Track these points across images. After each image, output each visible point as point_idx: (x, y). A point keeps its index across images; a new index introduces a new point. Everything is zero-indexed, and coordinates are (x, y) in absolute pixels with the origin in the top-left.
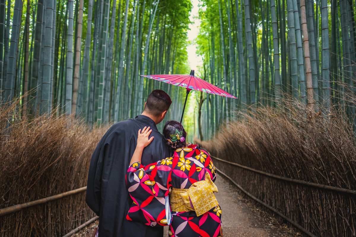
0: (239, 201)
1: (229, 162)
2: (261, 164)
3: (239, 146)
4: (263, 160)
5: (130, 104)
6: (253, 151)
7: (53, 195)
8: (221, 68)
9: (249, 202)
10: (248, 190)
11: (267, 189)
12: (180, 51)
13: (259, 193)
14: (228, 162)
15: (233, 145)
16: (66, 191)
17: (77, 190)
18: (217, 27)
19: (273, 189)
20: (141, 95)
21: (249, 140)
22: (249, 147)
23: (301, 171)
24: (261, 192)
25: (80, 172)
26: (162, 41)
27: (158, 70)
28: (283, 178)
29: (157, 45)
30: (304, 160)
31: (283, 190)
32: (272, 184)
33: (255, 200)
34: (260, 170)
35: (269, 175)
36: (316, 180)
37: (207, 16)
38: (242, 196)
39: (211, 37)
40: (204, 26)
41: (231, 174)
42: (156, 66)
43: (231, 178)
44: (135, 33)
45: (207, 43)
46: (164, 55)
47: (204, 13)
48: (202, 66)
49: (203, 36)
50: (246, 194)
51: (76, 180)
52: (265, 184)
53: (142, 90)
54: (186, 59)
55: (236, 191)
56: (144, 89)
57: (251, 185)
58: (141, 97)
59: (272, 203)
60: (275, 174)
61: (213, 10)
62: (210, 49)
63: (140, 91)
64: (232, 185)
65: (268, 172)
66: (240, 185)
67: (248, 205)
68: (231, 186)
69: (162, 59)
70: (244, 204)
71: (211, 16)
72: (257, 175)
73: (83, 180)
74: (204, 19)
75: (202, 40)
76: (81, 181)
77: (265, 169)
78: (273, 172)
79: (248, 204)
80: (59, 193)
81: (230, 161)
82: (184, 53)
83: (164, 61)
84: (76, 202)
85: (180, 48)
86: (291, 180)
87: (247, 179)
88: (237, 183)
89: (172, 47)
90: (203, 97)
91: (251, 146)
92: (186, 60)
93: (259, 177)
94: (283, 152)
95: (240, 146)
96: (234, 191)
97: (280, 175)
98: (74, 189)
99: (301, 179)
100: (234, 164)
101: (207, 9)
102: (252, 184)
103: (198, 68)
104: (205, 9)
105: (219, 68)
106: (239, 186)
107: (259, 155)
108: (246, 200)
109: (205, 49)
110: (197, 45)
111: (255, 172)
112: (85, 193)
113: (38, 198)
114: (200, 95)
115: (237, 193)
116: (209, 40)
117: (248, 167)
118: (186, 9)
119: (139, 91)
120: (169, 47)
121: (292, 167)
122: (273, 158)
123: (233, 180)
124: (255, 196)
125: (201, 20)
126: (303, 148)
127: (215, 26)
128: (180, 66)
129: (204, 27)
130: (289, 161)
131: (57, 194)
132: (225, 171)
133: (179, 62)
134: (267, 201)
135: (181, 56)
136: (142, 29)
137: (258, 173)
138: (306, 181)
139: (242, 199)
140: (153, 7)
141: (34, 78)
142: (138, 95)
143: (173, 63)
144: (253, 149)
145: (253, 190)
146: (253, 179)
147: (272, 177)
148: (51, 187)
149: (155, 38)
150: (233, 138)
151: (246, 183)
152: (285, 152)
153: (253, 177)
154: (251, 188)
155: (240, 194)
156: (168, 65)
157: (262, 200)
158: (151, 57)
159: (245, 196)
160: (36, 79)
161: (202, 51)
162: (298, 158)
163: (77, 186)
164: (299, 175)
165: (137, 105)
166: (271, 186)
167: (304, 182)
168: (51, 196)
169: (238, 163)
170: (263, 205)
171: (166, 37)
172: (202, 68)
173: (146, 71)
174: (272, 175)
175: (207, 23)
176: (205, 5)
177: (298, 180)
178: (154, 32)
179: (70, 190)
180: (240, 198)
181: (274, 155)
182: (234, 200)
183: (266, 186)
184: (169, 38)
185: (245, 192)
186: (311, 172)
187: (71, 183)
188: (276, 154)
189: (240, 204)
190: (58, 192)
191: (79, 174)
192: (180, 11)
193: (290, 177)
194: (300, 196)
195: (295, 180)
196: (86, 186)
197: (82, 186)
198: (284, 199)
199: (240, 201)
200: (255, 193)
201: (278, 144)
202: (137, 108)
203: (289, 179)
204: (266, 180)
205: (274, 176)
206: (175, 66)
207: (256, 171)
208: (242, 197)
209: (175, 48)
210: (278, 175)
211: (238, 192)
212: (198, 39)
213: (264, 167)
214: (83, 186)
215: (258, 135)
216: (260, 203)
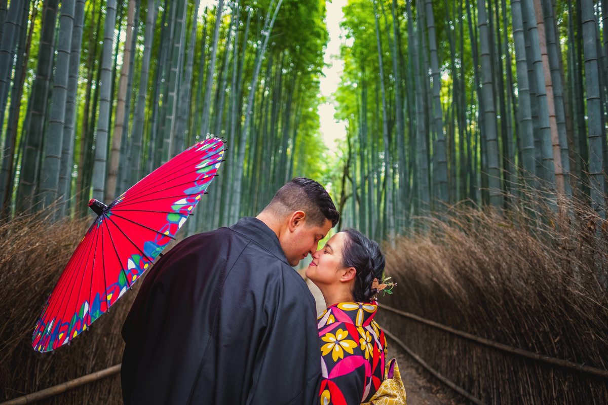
0: (420, 389)
1: (397, 311)
2: (467, 320)
3: (418, 282)
4: (470, 312)
5: (218, 202)
6: (449, 294)
7: (43, 388)
8: (378, 143)
9: (440, 391)
10: (437, 367)
11: (478, 369)
12: (308, 113)
13: (463, 375)
14: (394, 310)
15: (407, 279)
16: (76, 377)
17: (100, 374)
18: (372, 73)
19: (492, 370)
20: (238, 187)
21: (443, 272)
22: (442, 285)
23: (560, 340)
24: (467, 374)
25: (107, 335)
26: (276, 95)
27: (269, 144)
28: (517, 351)
29: (268, 103)
30: (571, 318)
31: (516, 375)
32: (491, 361)
33: (453, 390)
34: (463, 330)
35: (485, 341)
36: (601, 363)
37: (354, 55)
38: (424, 378)
39: (360, 91)
40: (348, 70)
41: (401, 335)
42: (265, 137)
43: (401, 339)
44: (229, 80)
45: (354, 100)
46: (280, 119)
47: (349, 49)
48: (345, 139)
49: (348, 87)
50: (432, 375)
51: (98, 352)
52: (475, 360)
53: (240, 177)
54: (318, 126)
55: (412, 367)
56: (243, 176)
57: (444, 358)
58: (239, 190)
59: (491, 398)
60: (498, 340)
61: (364, 44)
62: (358, 111)
63: (237, 180)
64: (402, 353)
65: (482, 336)
66: (420, 356)
67: (438, 399)
68: (402, 356)
69: (277, 126)
70: (431, 395)
71: (362, 53)
72: (456, 339)
73: (114, 352)
74: (349, 59)
75: (345, 95)
76: (110, 356)
77: (476, 330)
78: (493, 337)
79: (438, 395)
80: (58, 384)
81: (399, 309)
82: (313, 117)
83: (279, 130)
84: (97, 398)
85: (307, 107)
86: (537, 356)
87: (435, 346)
88: (414, 352)
89: (294, 106)
90: (347, 193)
91: (446, 285)
92: (316, 129)
93: (460, 343)
94: (520, 300)
95: (421, 282)
96: (408, 367)
97: (509, 345)
98: (93, 371)
99: (562, 357)
100: (408, 314)
101: (354, 43)
102: (447, 356)
103: (337, 143)
104: (350, 43)
105: (373, 143)
106: (417, 357)
107: (461, 301)
108: (433, 386)
109: (350, 111)
110: (337, 104)
111: (451, 334)
112: (119, 379)
113: (7, 398)
114: (340, 190)
115: (414, 372)
116: (357, 94)
117: (437, 321)
118: (319, 42)
119: (235, 179)
120: (289, 104)
121: (539, 331)
122: (494, 310)
123: (405, 344)
124: (452, 381)
125: (343, 62)
126: (567, 293)
127: (368, 71)
128: (307, 138)
129: (350, 73)
130: (533, 319)
131: (53, 385)
132: (388, 327)
133: (304, 131)
134: (479, 393)
135: (309, 122)
136: (243, 76)
137: (459, 336)
138: (573, 361)
139: (425, 384)
140: (263, 38)
141: (31, 147)
142: (232, 187)
143: (295, 134)
144: (450, 290)
145: (449, 369)
146: (447, 346)
147: (491, 348)
148: (41, 371)
149: (264, 90)
150: (406, 267)
151: (434, 352)
152: (524, 299)
153: (448, 342)
154: (444, 365)
155: (420, 374)
156: (286, 137)
157: (469, 391)
158: (257, 122)
159: (432, 378)
160: (34, 148)
161: (345, 114)
162: (556, 313)
163: (101, 364)
164: (557, 349)
165: (231, 204)
166: (487, 363)
167: (569, 363)
168: (39, 390)
169: (416, 314)
170: (471, 401)
171: (283, 89)
172: (345, 142)
173: (247, 146)
174: (490, 343)
175: (354, 66)
176: (351, 35)
177: (554, 359)
178: (263, 81)
179: (84, 374)
180: (421, 382)
181: (498, 304)
182: (411, 387)
183: (477, 364)
184: (290, 90)
185: (432, 370)
186: (586, 343)
187: (87, 359)
188: (501, 302)
189: (424, 395)
190: (57, 379)
191: (105, 339)
192: (308, 44)
193: (535, 351)
194: (560, 391)
195: (547, 358)
196: (119, 363)
197: (111, 363)
198: (519, 393)
199: (422, 389)
200: (453, 375)
201: (507, 283)
202: (230, 209)
203: (533, 353)
204: (476, 352)
205: (496, 345)
206: (298, 139)
207: (455, 331)
208: (425, 380)
209: (299, 108)
210: (505, 343)
211: (417, 369)
212: (339, 94)
213: (472, 326)
214: (114, 364)
215: (463, 262)
216: (463, 396)
